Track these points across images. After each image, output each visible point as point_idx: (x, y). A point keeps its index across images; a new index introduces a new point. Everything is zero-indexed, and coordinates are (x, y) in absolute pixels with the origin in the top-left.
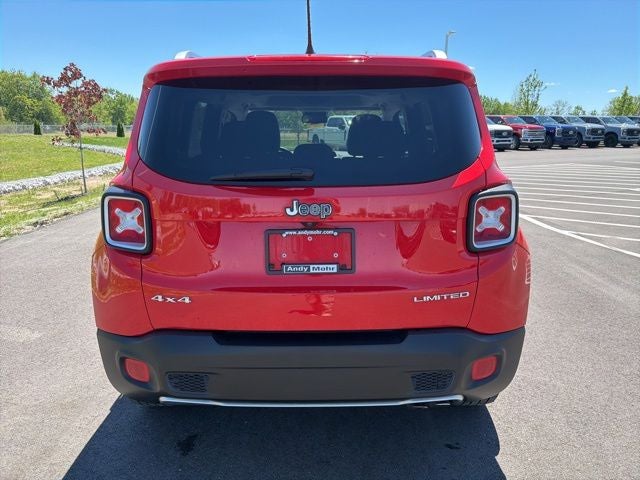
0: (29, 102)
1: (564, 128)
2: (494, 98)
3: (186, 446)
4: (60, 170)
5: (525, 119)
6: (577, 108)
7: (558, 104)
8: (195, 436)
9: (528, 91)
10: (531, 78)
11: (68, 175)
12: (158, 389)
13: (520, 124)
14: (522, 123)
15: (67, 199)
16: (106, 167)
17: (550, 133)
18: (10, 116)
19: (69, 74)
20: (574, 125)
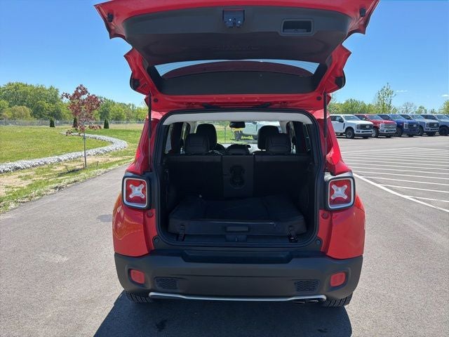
0: (47, 105)
1: (410, 123)
2: (361, 101)
3: (161, 326)
4: (68, 151)
5: (382, 116)
6: (421, 107)
7: (407, 105)
8: (166, 321)
9: (383, 97)
10: (385, 89)
11: (73, 155)
12: (150, 287)
13: (379, 120)
14: (380, 120)
15: (74, 171)
16: (98, 150)
17: (400, 126)
18: (33, 115)
19: (80, 91)
20: (417, 120)
